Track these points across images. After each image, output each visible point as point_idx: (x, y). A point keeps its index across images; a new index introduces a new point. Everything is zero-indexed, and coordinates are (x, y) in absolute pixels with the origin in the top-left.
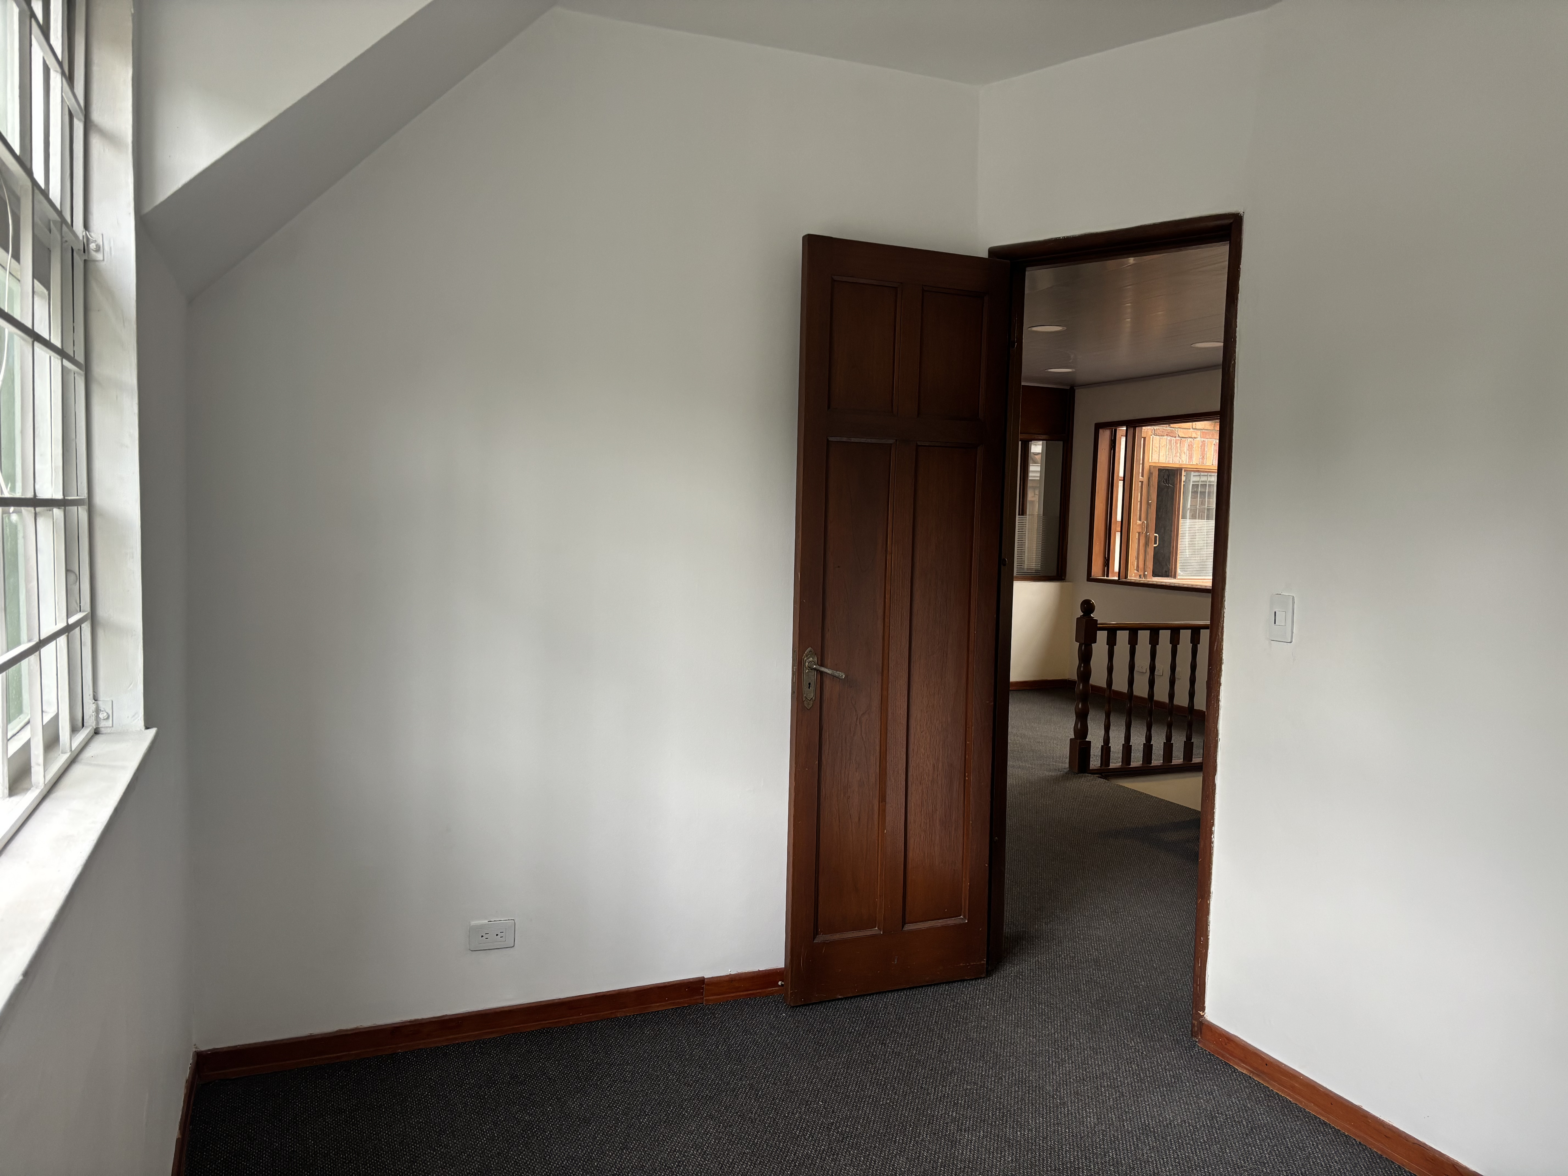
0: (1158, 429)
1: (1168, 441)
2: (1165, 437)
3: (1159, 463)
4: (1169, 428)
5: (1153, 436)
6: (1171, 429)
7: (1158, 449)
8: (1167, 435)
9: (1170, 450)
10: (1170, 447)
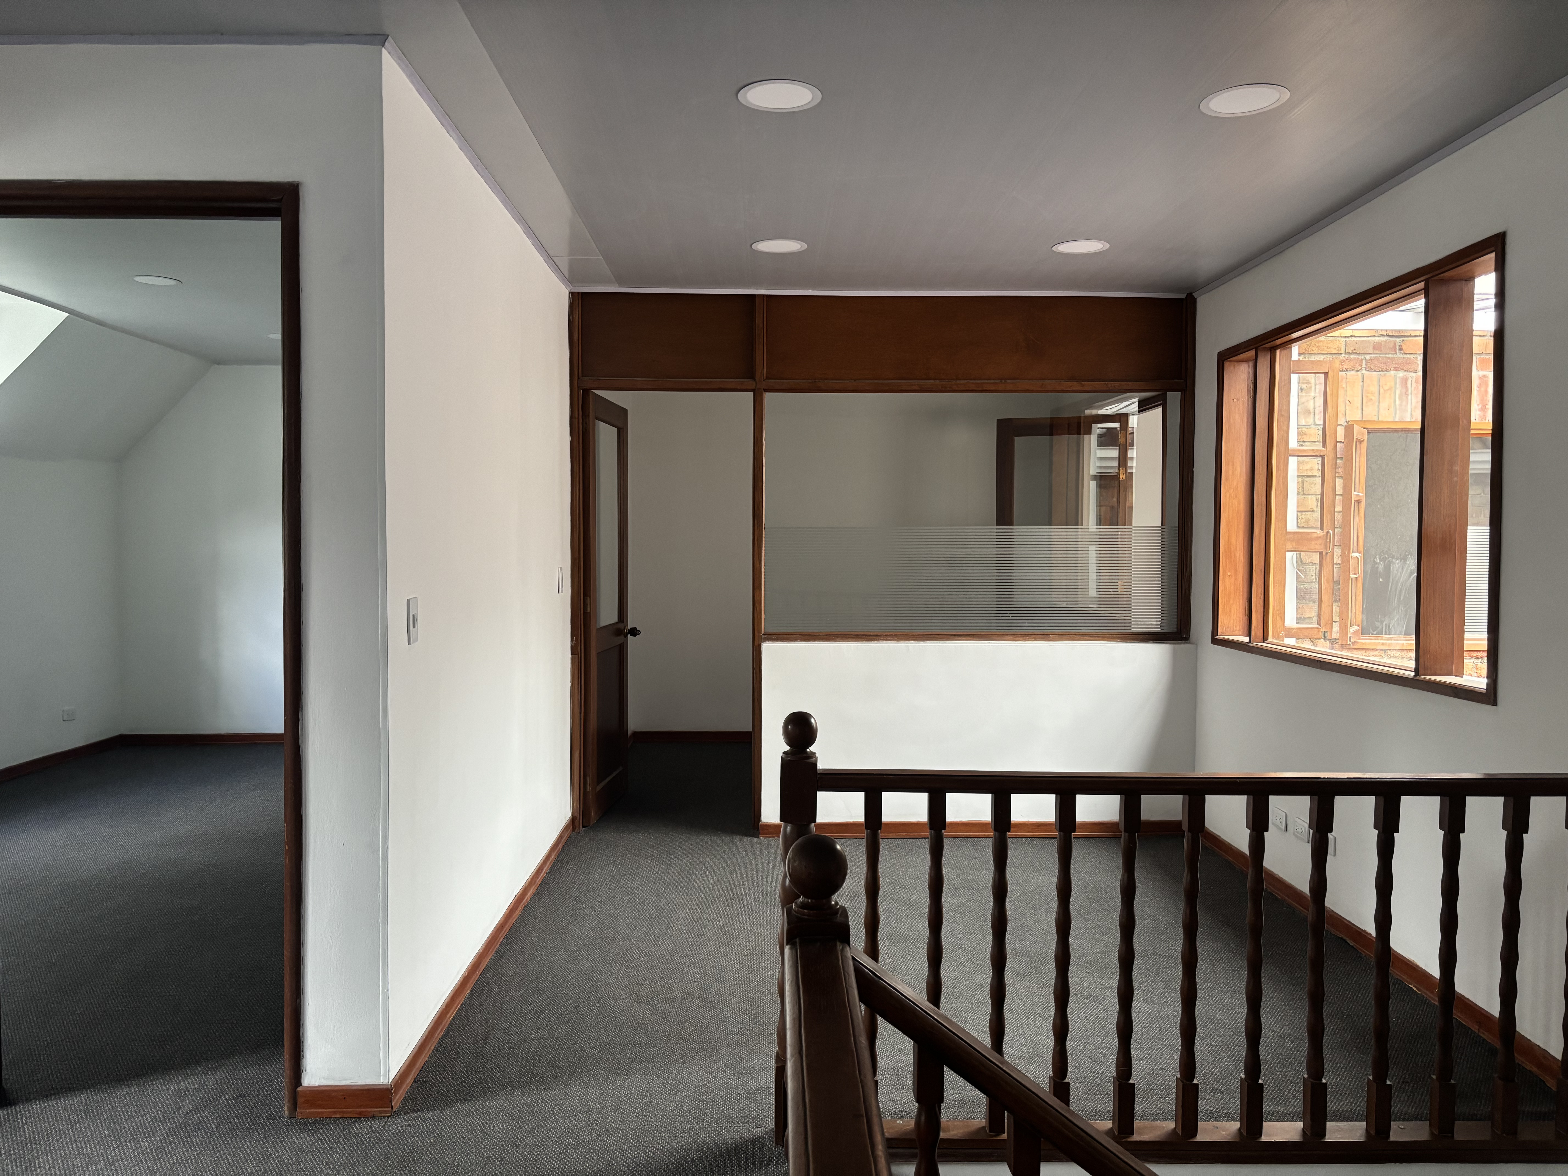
0: (1375, 358)
1: (1398, 381)
2: (1392, 373)
3: (1379, 422)
4: (1402, 356)
5: (1364, 371)
6: (1405, 356)
7: (1377, 394)
8: (1396, 369)
9: (1404, 398)
10: (1404, 390)
